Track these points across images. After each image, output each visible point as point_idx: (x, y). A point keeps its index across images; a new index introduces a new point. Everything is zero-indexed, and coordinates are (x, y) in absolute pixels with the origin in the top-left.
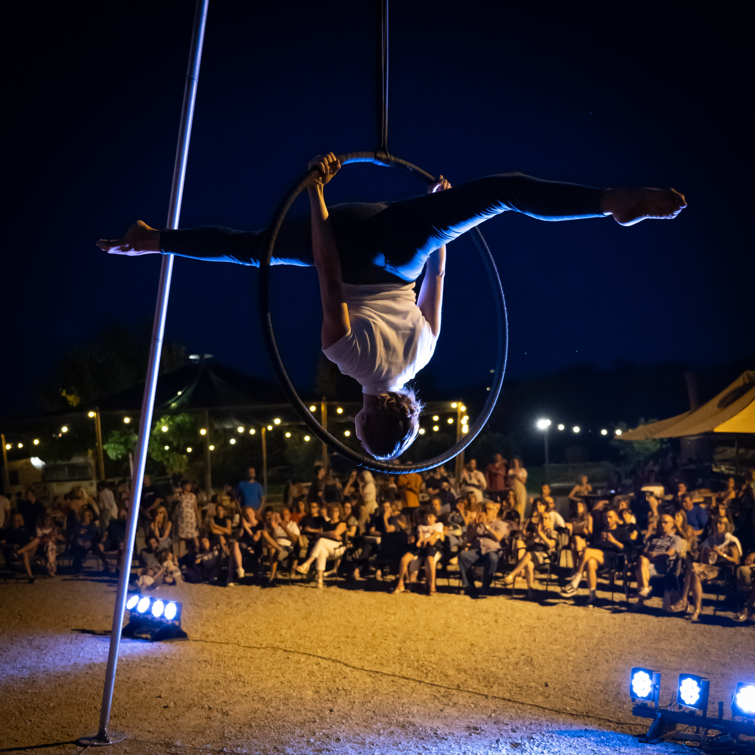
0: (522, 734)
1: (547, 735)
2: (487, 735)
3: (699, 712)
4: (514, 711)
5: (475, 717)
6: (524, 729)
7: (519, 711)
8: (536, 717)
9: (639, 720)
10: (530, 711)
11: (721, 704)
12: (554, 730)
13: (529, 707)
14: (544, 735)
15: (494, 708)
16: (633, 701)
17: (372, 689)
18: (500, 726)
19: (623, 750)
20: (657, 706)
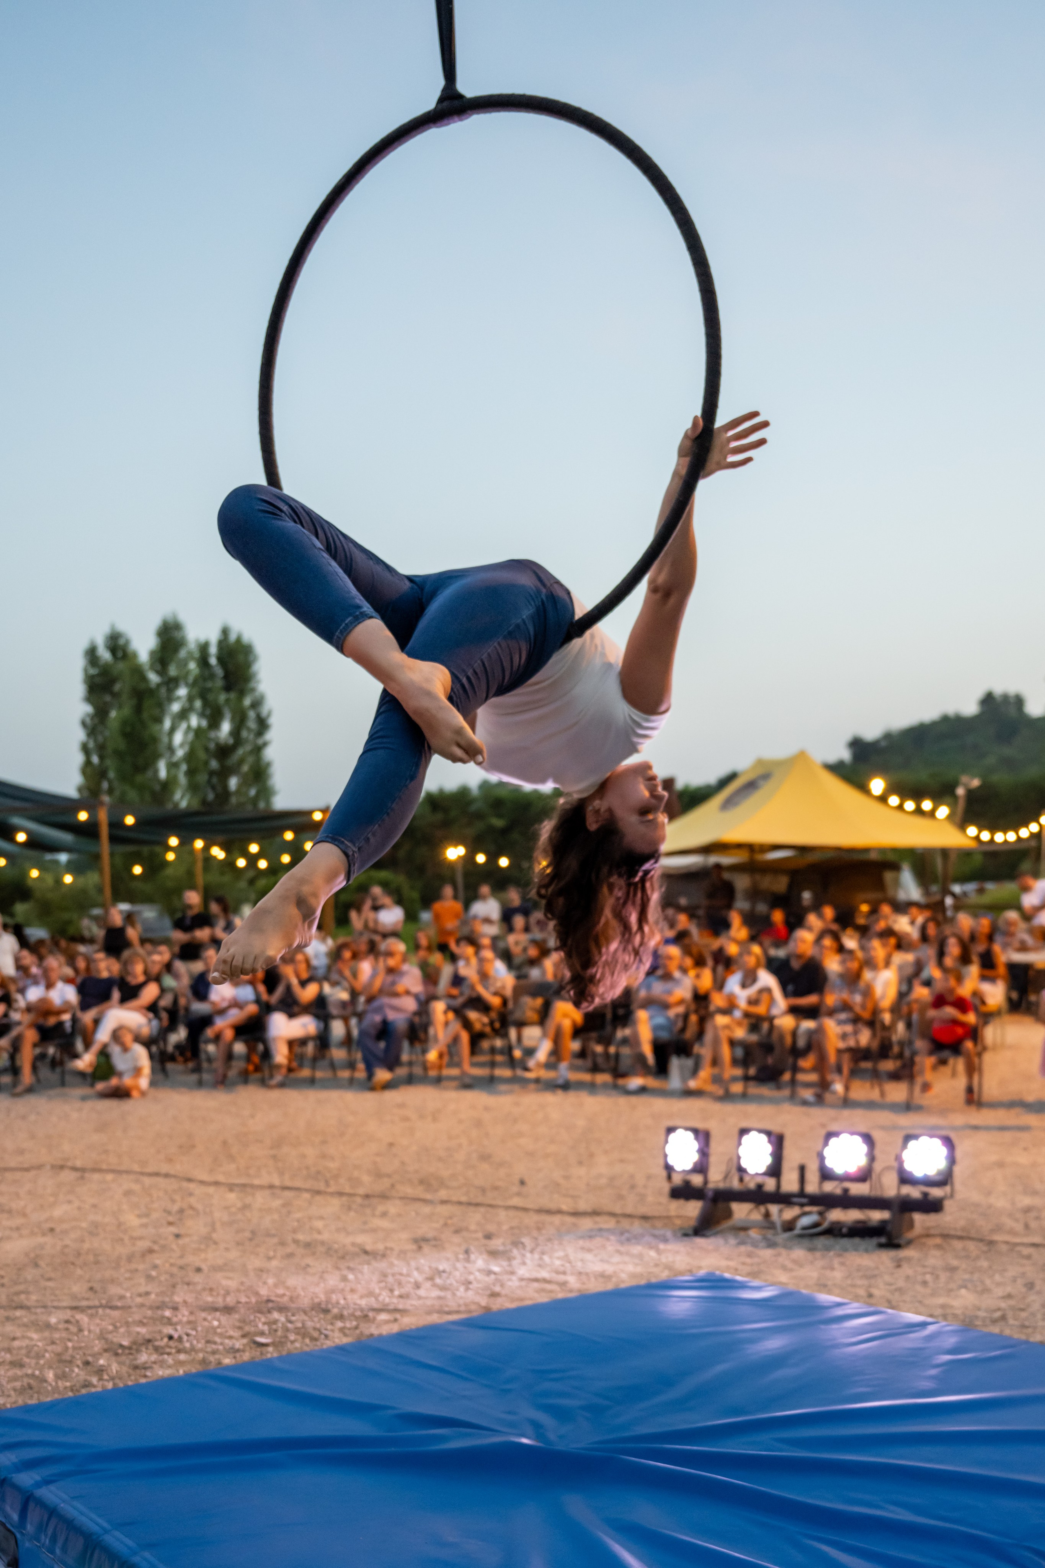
0: (501, 1240)
1: (542, 1238)
2: (447, 1245)
3: (770, 1184)
4: (478, 1215)
5: (421, 1225)
6: (503, 1234)
7: (488, 1215)
8: (517, 1220)
9: (679, 1205)
10: (505, 1214)
11: (802, 1169)
12: (550, 1233)
13: (502, 1209)
14: (536, 1239)
15: (447, 1214)
16: (669, 1178)
17: (239, 1205)
18: (465, 1234)
19: (662, 1246)
20: (706, 1182)
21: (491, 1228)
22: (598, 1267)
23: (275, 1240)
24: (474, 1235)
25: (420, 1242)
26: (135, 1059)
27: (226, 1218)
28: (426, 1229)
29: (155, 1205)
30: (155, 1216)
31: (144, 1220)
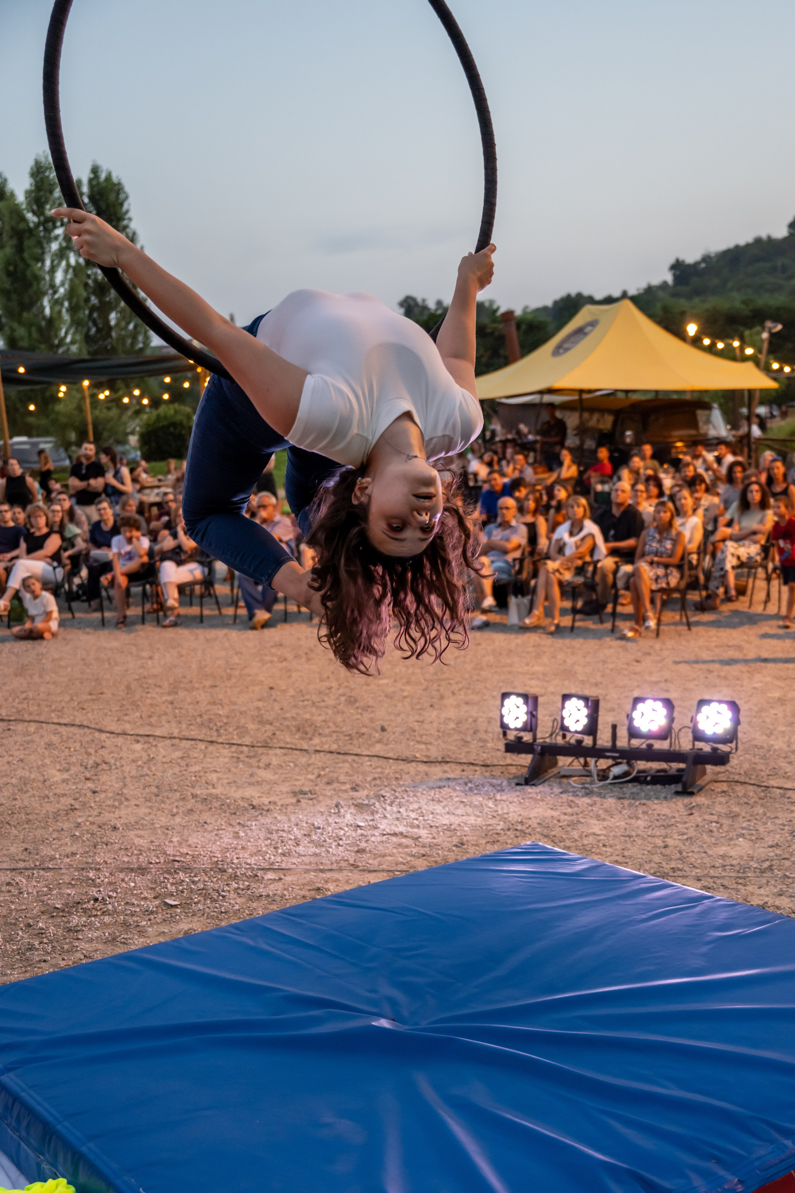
0: (366, 792)
1: (399, 790)
2: (321, 798)
3: (587, 740)
4: (347, 765)
5: (299, 778)
6: (368, 785)
7: (355, 765)
8: (379, 770)
9: (512, 758)
10: (369, 763)
11: (614, 728)
12: (406, 783)
13: (367, 758)
14: (395, 791)
15: (320, 764)
16: (505, 734)
17: (145, 758)
18: (335, 785)
19: (498, 797)
20: (535, 738)
21: (358, 779)
22: (445, 820)
23: (178, 795)
24: (343, 788)
25: (299, 794)
26: (45, 606)
27: (134, 773)
28: (303, 781)
29: (74, 759)
30: (74, 770)
31: (66, 776)
